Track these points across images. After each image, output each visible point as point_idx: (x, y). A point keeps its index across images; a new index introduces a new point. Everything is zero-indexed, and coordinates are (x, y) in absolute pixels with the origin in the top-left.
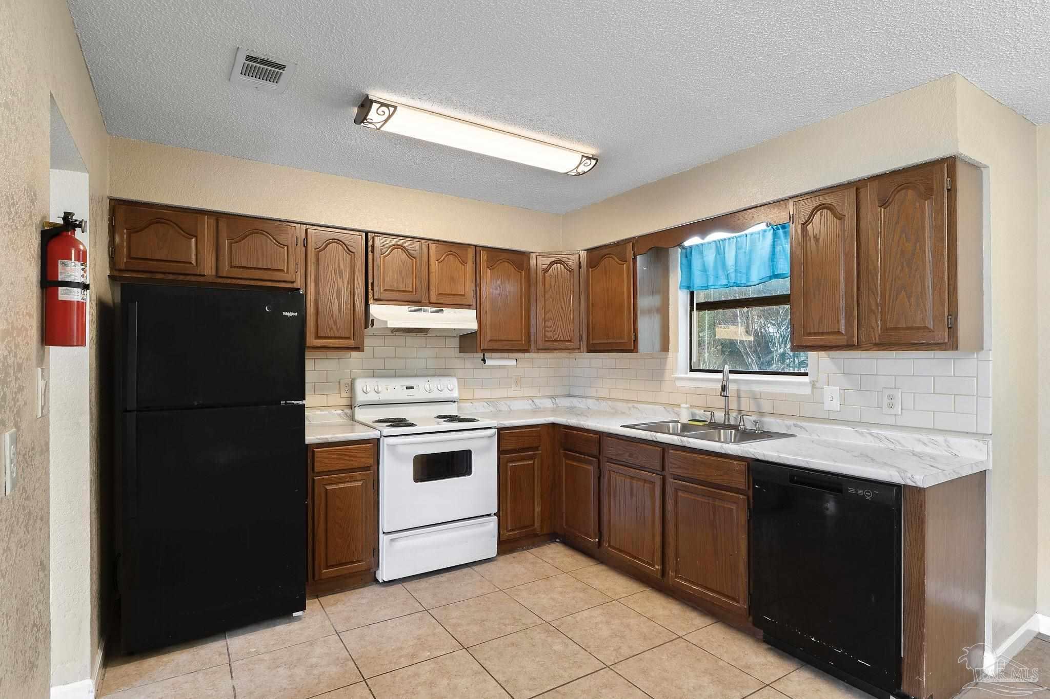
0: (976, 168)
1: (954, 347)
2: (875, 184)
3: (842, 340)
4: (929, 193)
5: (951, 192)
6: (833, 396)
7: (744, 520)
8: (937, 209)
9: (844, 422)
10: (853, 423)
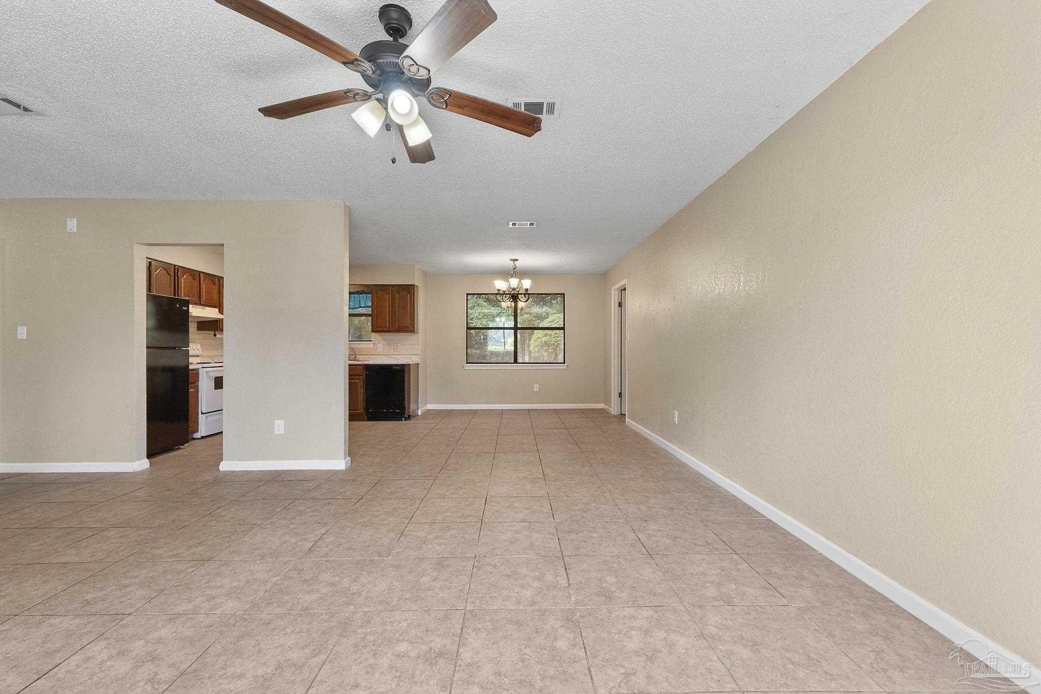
1: (414, 332)
3: (386, 329)
4: (408, 292)
5: (414, 293)
6: (380, 347)
7: (362, 384)
8: (411, 297)
9: (384, 355)
10: (386, 355)
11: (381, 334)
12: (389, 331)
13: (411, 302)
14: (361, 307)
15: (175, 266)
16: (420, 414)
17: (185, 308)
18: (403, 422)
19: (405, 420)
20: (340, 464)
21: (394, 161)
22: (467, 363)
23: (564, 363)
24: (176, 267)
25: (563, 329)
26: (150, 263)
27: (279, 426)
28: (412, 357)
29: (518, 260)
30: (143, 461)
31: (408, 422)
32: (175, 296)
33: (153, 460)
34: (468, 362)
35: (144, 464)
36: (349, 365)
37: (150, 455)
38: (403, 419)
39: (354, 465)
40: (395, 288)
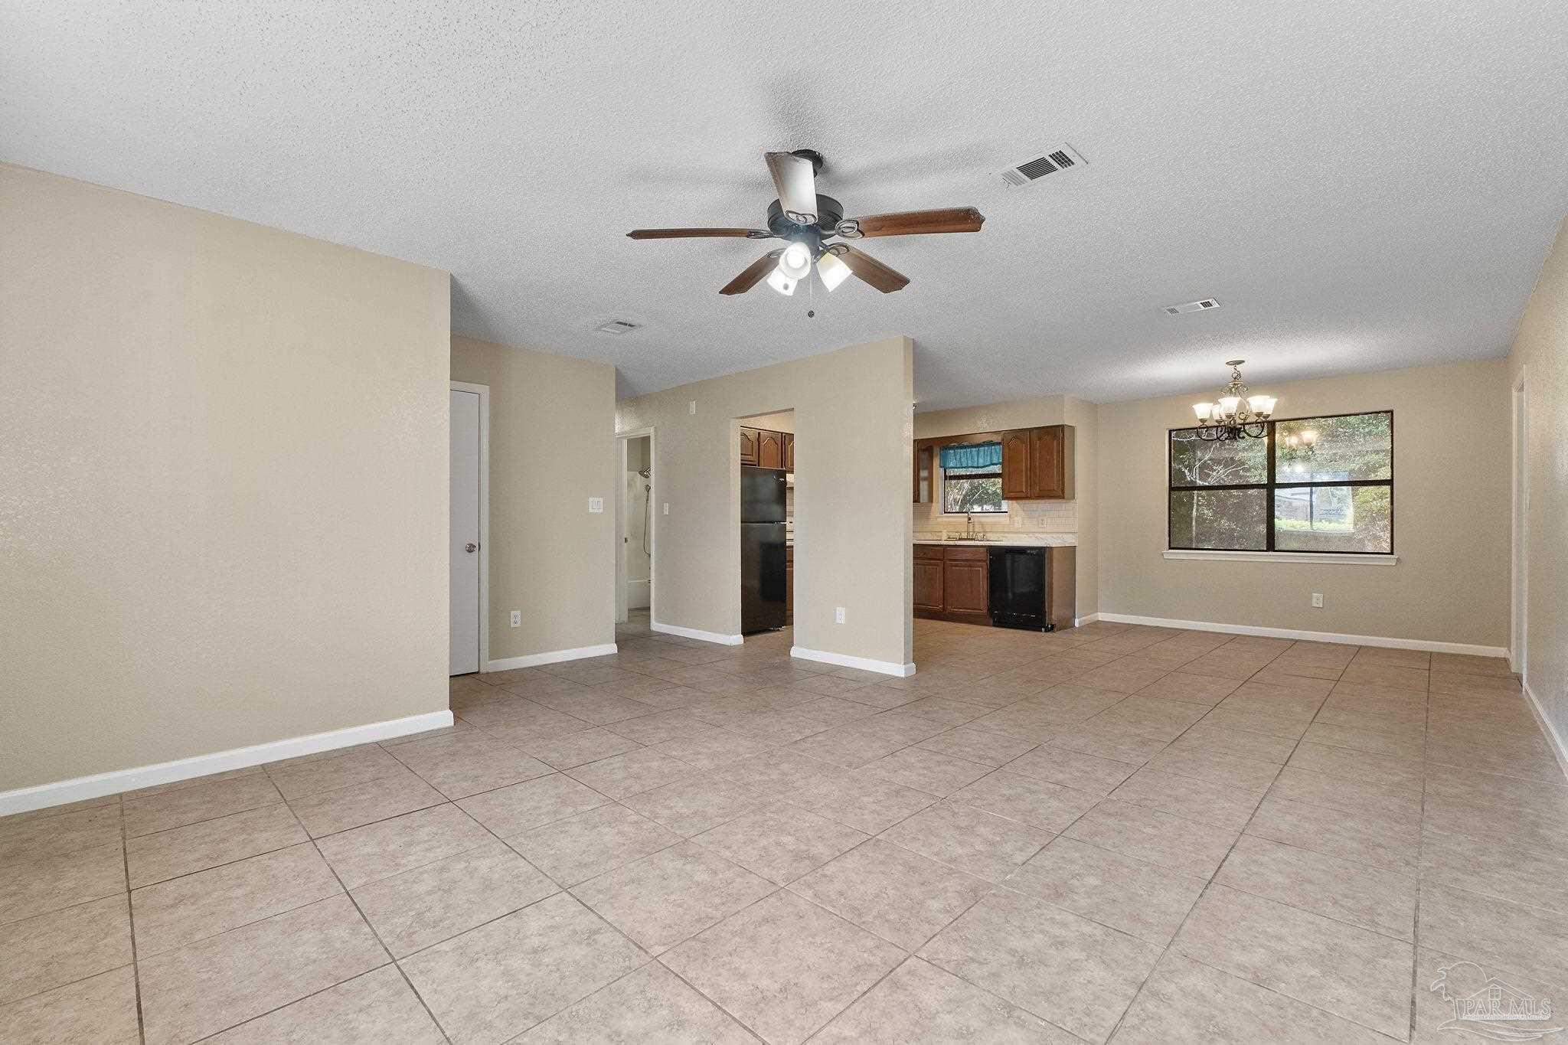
0: (1072, 428)
1: (1064, 498)
2: (1037, 431)
3: (1022, 495)
4: (1055, 437)
5: (1063, 438)
6: (1018, 522)
7: (985, 572)
8: (1058, 444)
9: (1023, 533)
10: (1028, 533)
11: (1019, 501)
12: (1027, 498)
13: (1058, 452)
14: (993, 464)
15: (782, 433)
16: (1077, 625)
17: (782, 480)
18: (1043, 634)
19: (1046, 631)
20: (897, 668)
21: (811, 314)
22: (1170, 548)
23: (1392, 553)
24: (784, 435)
25: (1390, 482)
26: (759, 433)
27: (841, 615)
28: (1065, 536)
29: (1243, 362)
30: (738, 636)
31: (1049, 634)
32: (782, 467)
33: (747, 638)
34: (1172, 546)
35: (738, 639)
36: (914, 545)
37: (746, 632)
38: (1043, 629)
39: (919, 674)
40: (1034, 434)
